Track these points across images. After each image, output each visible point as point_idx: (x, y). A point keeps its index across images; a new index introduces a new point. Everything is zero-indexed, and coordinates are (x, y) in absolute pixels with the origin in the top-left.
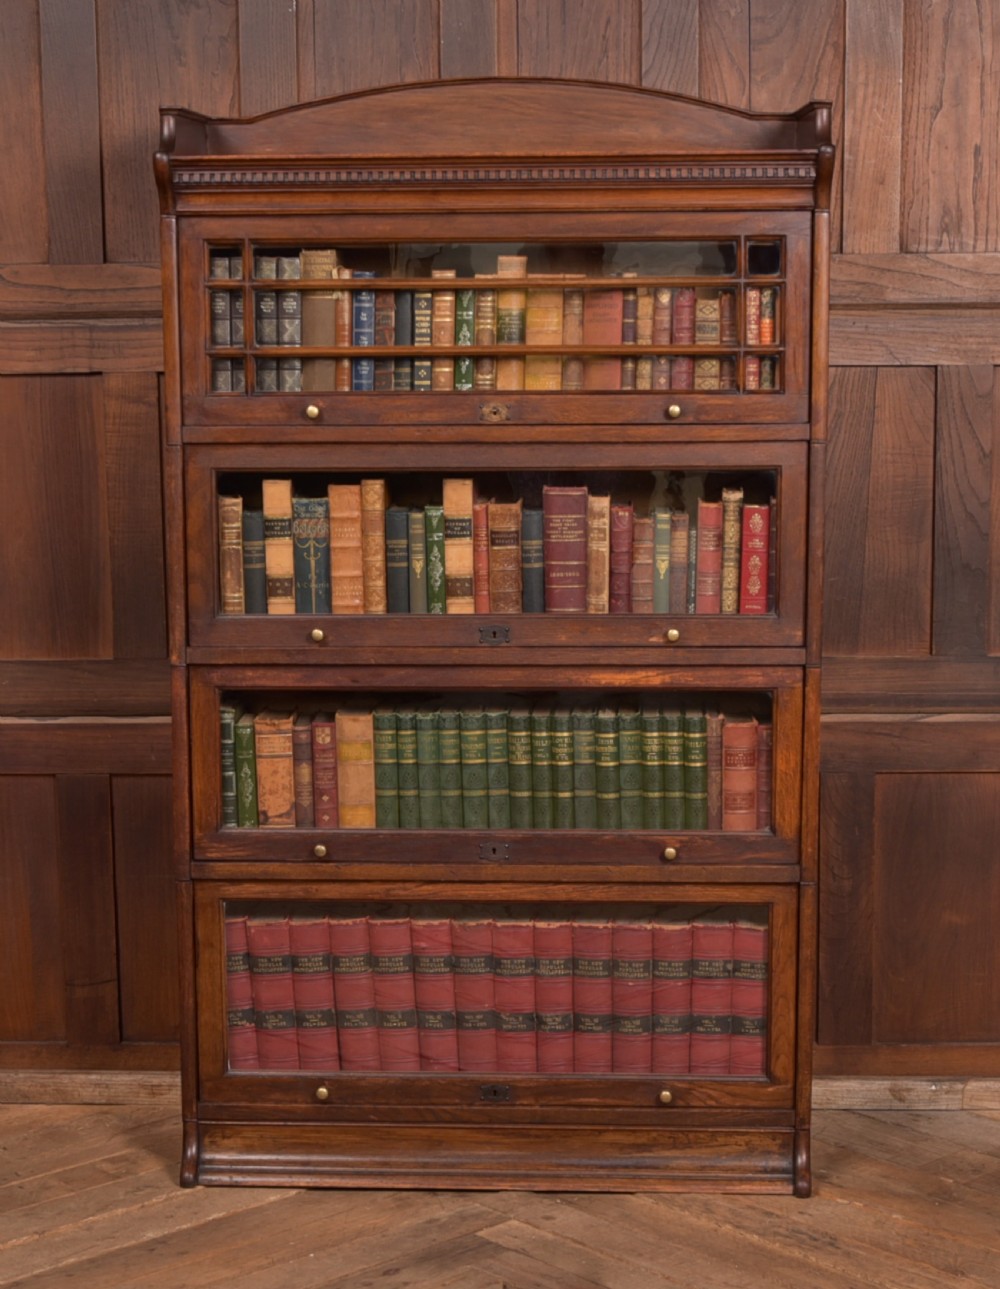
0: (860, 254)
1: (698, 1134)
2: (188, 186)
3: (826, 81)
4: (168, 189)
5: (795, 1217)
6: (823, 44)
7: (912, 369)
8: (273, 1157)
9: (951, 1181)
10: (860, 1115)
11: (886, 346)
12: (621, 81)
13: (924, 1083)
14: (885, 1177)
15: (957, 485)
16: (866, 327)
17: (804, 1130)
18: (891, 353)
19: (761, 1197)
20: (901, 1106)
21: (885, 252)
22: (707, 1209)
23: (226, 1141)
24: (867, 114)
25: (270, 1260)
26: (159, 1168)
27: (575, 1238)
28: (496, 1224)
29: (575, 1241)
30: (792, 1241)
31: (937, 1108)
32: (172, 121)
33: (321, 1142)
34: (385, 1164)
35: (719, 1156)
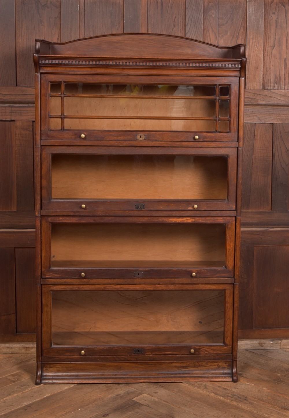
0: (251, 89)
1: (202, 363)
2: (44, 64)
3: (241, 37)
4: (37, 65)
5: (233, 390)
6: (240, 26)
7: (266, 124)
8: (66, 374)
9: (280, 375)
10: (250, 351)
11: (259, 117)
12: (179, 35)
13: (269, 341)
14: (259, 374)
15: (279, 159)
16: (252, 111)
17: (235, 360)
18: (260, 119)
19: (222, 382)
20: (262, 348)
21: (259, 89)
22: (206, 388)
23: (51, 369)
24: (253, 48)
25: (65, 412)
26: (28, 378)
27: (165, 400)
28: (139, 396)
29: (165, 401)
30: (233, 399)
31: (273, 348)
32: (39, 44)
33: (82, 368)
34: (103, 375)
35: (209, 369)
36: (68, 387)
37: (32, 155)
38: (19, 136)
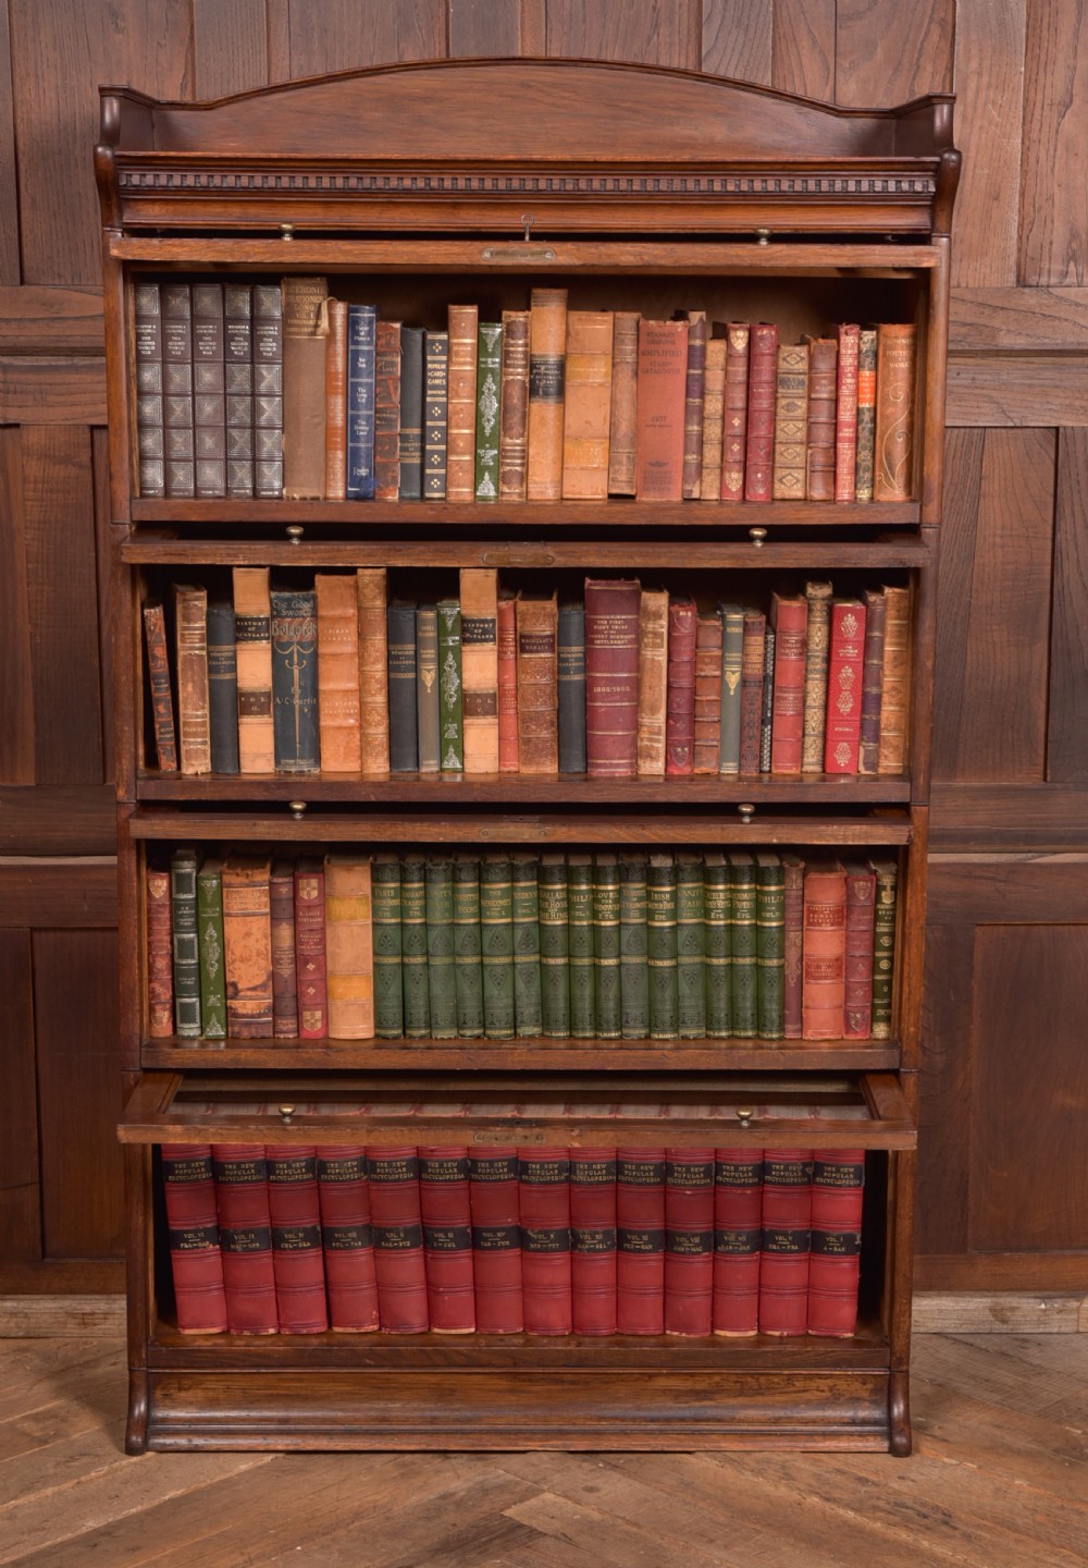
0: (967, 287)
1: (770, 1377)
2: (138, 190)
3: (929, 68)
4: (112, 193)
5: (896, 1485)
6: (927, 21)
7: (1028, 430)
8: (243, 1414)
9: (1079, 1432)
10: (953, 1339)
11: (997, 403)
12: (675, 65)
13: (1030, 1301)
14: (998, 1427)
15: (1081, 575)
16: (973, 379)
17: (901, 1372)
18: (1003, 412)
19: (849, 1456)
20: (1005, 1328)
21: (999, 286)
22: (787, 1475)
23: (183, 1394)
24: (979, 111)
25: (246, 1557)
26: (97, 1428)
27: (628, 1517)
28: (528, 1499)
29: (628, 1522)
30: (897, 1519)
31: (1047, 1331)
32: (115, 105)
33: (303, 1392)
34: (384, 1420)
35: (796, 1404)
36: (251, 1464)
37: (93, 562)
38: (40, 486)
